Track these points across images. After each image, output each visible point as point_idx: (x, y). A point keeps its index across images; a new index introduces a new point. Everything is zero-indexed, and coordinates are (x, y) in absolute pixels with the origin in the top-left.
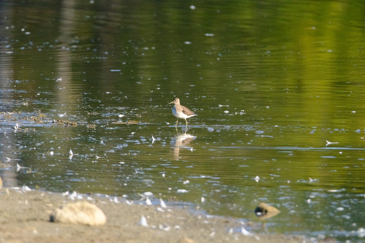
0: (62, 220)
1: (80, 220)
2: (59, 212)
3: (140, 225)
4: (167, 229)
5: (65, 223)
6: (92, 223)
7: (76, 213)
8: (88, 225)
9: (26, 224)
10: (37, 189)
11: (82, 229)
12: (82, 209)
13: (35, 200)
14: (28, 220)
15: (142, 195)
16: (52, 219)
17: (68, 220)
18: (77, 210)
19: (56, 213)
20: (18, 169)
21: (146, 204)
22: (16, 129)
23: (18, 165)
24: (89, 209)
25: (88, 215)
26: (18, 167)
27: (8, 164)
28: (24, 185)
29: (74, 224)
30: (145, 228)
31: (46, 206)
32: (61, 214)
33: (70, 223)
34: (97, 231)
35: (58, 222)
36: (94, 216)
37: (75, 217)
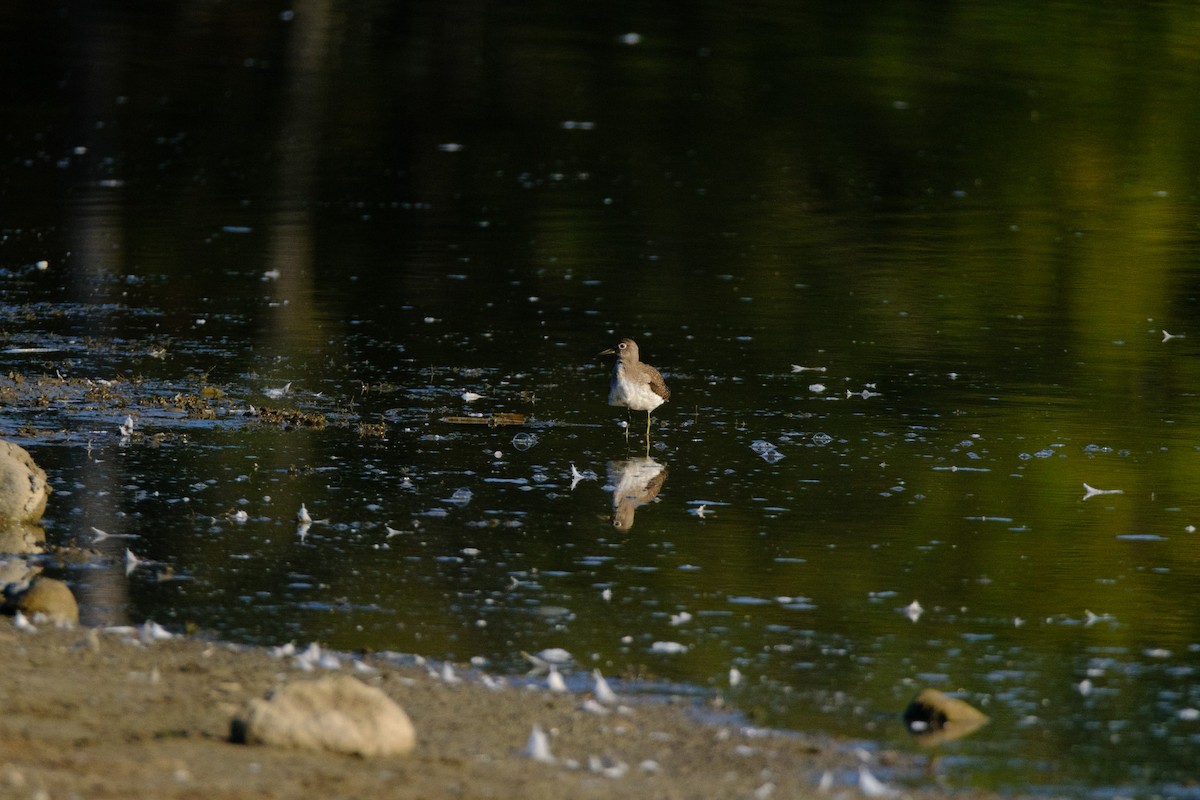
0: (272, 736)
1: (329, 739)
2: (262, 708)
3: (527, 756)
4: (615, 772)
5: (281, 748)
6: (368, 749)
7: (316, 716)
8: (357, 755)
9: (152, 748)
10: (192, 633)
11: (335, 767)
12: (338, 700)
13: (183, 670)
14: (159, 736)
15: (534, 660)
16: (239, 734)
17: (291, 737)
18: (319, 703)
19: (252, 712)
20: (130, 568)
21: (547, 687)
22: (124, 436)
23: (130, 555)
24: (359, 702)
25: (357, 721)
26: (132, 562)
27: (96, 551)
28: (148, 621)
29: (310, 751)
30: (543, 766)
31: (220, 691)
32: (268, 717)
33: (296, 746)
34: (386, 775)
35: (259, 742)
36: (375, 725)
37: (314, 727)
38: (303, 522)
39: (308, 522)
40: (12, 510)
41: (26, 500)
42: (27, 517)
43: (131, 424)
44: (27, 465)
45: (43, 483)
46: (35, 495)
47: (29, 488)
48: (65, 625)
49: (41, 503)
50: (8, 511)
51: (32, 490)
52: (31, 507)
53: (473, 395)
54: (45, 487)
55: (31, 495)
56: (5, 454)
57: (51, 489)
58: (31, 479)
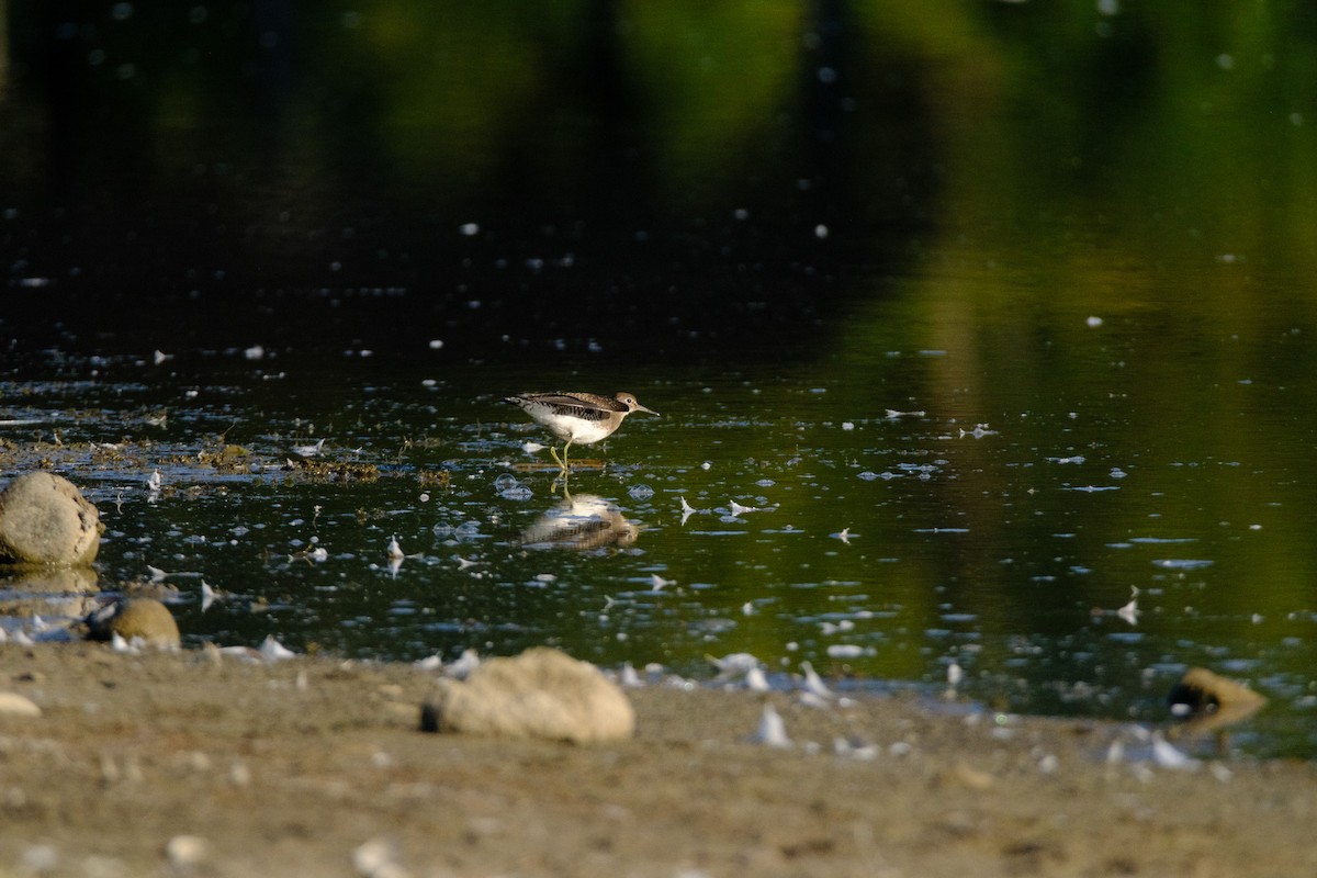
0: (470, 722)
1: (536, 723)
2: (456, 692)
3: (757, 739)
4: (867, 752)
5: (481, 736)
6: (582, 734)
7: (520, 698)
8: (568, 742)
10: (315, 653)
11: (549, 752)
12: (543, 679)
13: (330, 677)
14: (337, 728)
15: (720, 663)
16: (430, 722)
17: (491, 723)
18: (522, 683)
19: (445, 696)
21: (746, 687)
22: (153, 491)
23: (206, 589)
24: (568, 680)
25: (568, 702)
26: (208, 595)
29: (514, 738)
30: (780, 753)
31: (381, 693)
32: (464, 701)
33: (497, 733)
34: (610, 759)
35: (454, 730)
36: (588, 707)
37: (517, 710)
38: (394, 557)
39: (399, 557)
40: (61, 552)
41: (76, 540)
42: (77, 559)
43: (158, 480)
44: (76, 500)
45: (95, 520)
46: (87, 534)
47: (79, 526)
48: (170, 648)
49: (93, 544)
50: (56, 553)
51: (83, 528)
52: (82, 548)
53: (534, 445)
54: (97, 525)
55: (81, 533)
56: (50, 488)
57: (104, 527)
58: (81, 516)
